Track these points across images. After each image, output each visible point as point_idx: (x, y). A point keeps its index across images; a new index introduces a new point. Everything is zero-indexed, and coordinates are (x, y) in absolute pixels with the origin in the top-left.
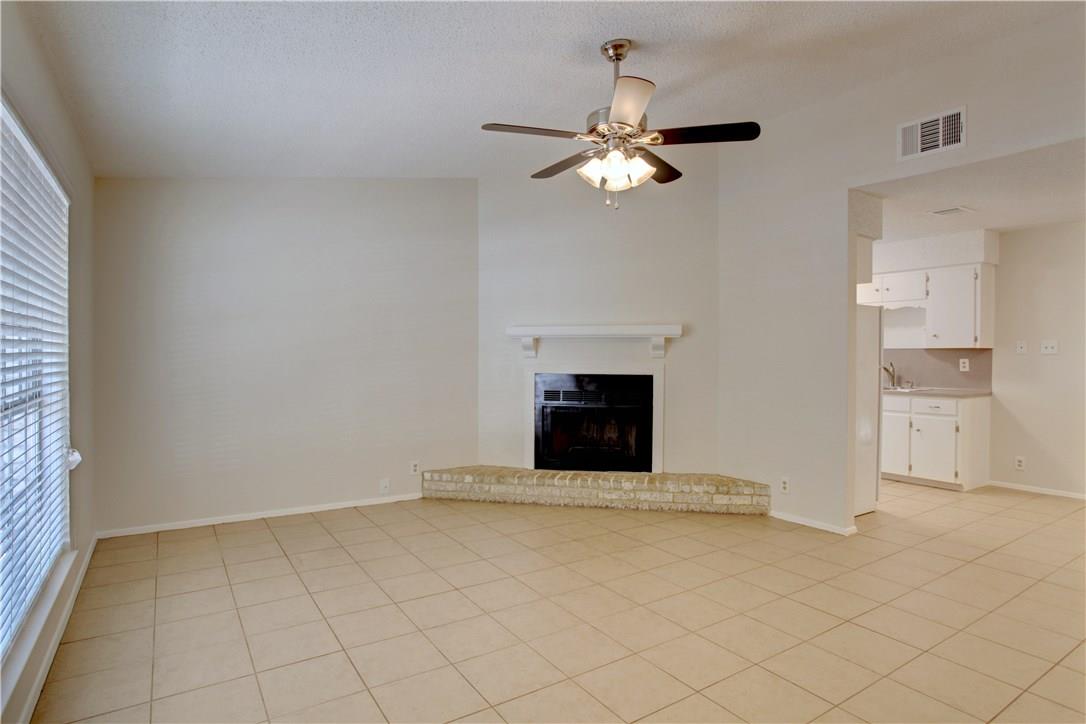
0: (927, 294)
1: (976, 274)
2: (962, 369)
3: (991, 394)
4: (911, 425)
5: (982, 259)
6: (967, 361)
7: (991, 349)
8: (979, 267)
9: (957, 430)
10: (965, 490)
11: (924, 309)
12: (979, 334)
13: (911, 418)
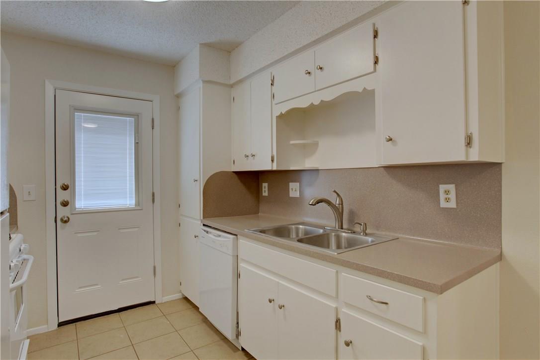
0: (376, 63)
2: (443, 204)
3: (500, 257)
6: (452, 187)
11: (373, 91)
12: (475, 130)
13: (337, 309)
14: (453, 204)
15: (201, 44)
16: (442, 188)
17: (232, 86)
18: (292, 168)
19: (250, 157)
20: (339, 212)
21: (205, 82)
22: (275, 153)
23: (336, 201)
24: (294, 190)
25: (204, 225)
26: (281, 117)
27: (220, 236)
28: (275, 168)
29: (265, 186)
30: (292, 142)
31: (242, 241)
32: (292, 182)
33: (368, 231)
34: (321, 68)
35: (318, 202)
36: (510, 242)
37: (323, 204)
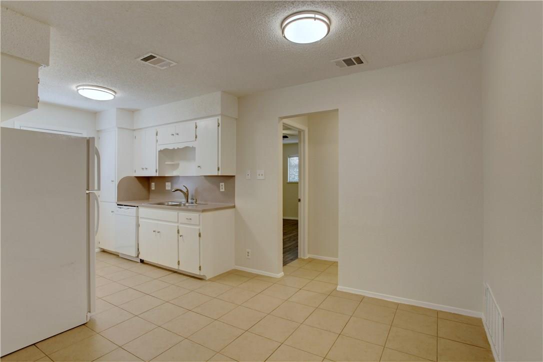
0: (196, 137)
1: (219, 124)
2: (221, 190)
3: (234, 207)
4: (178, 233)
5: (220, 113)
6: (223, 184)
7: (234, 176)
8: (220, 118)
9: (200, 235)
10: (207, 279)
11: (195, 148)
12: (220, 166)
13: (178, 226)
14: (223, 190)
15: (117, 108)
16: (221, 184)
17: (134, 130)
18: (166, 176)
19: (145, 170)
20: (186, 195)
21: (118, 128)
22: (158, 169)
23: (185, 190)
24: (168, 186)
25: (118, 205)
26: (160, 151)
27: (128, 208)
28: (157, 175)
29: (153, 184)
30: (166, 163)
31: (141, 209)
32: (167, 182)
33: (197, 202)
34: (178, 134)
35: (176, 191)
36: (238, 202)
37: (178, 191)
